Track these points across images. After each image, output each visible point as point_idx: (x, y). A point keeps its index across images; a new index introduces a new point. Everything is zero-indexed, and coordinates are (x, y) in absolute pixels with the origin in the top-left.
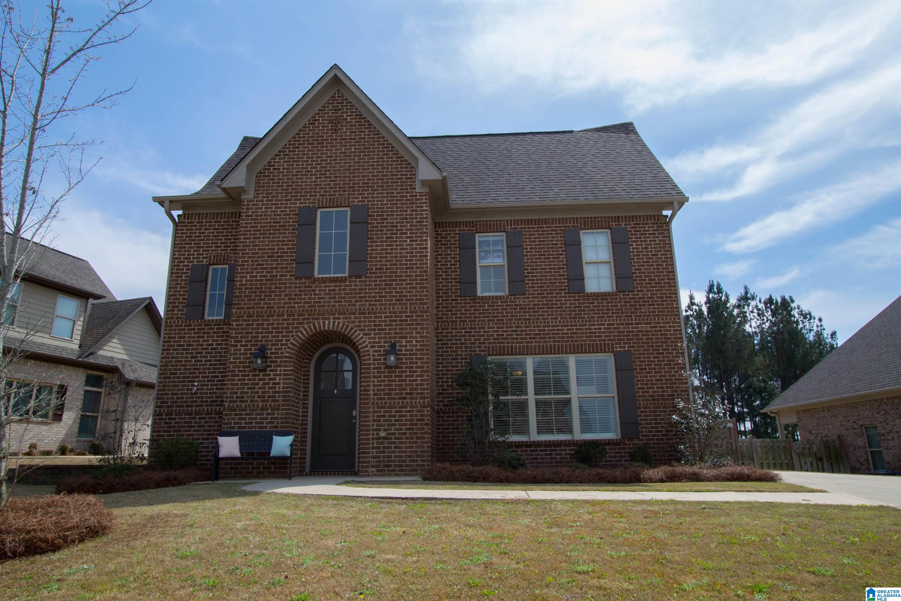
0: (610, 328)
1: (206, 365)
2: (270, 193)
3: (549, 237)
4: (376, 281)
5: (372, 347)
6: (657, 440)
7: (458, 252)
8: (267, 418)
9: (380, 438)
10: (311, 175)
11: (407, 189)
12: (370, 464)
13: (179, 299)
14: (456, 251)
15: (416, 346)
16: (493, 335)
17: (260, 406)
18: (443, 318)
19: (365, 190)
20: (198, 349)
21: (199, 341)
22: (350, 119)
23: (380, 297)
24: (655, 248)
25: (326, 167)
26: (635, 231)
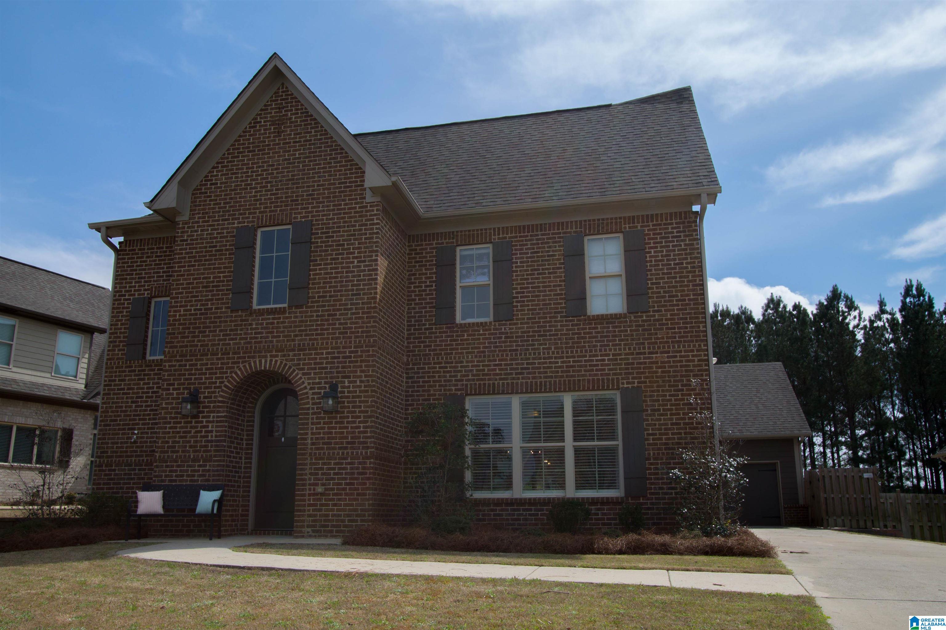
0: (616, 360)
1: (146, 410)
2: (207, 213)
3: (544, 247)
4: (318, 311)
5: (311, 389)
6: (669, 499)
7: (434, 270)
8: (199, 471)
9: (317, 494)
10: (251, 188)
11: (356, 199)
12: (306, 524)
13: (120, 337)
14: (432, 269)
15: (360, 386)
16: (472, 371)
17: (192, 457)
18: (415, 351)
19: (309, 204)
20: (138, 393)
21: (139, 384)
22: (295, 118)
23: (322, 330)
24: (679, 255)
25: (267, 178)
26: (654, 234)
